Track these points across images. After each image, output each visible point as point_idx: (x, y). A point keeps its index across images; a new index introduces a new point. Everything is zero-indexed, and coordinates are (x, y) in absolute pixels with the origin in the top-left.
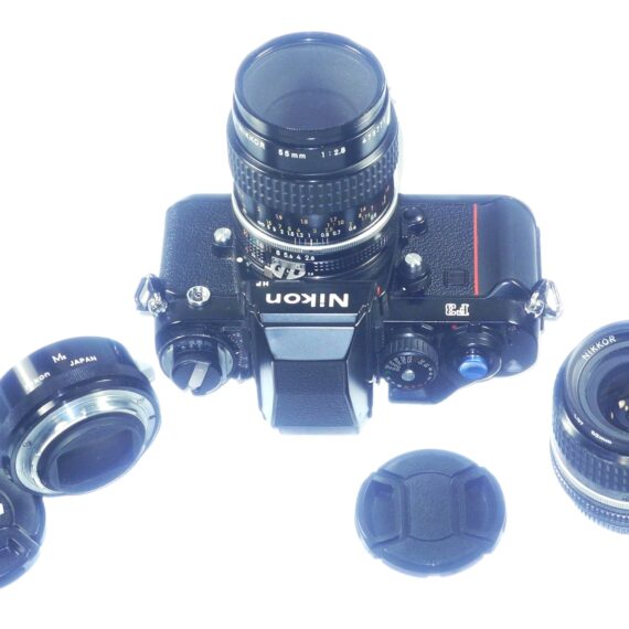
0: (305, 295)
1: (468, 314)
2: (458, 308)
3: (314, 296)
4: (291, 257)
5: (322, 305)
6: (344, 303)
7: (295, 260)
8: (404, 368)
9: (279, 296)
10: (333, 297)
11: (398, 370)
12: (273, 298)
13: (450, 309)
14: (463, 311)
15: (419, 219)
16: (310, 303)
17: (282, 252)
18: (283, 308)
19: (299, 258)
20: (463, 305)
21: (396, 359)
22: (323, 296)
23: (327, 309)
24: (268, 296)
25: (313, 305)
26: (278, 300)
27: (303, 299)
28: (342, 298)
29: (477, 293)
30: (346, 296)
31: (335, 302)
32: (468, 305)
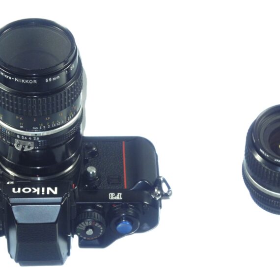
0: (33, 188)
1: (121, 198)
2: (116, 195)
3: (39, 189)
4: (26, 138)
5: (43, 194)
6: (55, 192)
7: (28, 140)
8: (87, 228)
9: (19, 189)
10: (49, 189)
11: (84, 229)
12: (16, 190)
13: (112, 196)
14: (119, 197)
15: (94, 149)
16: (36, 192)
17: (21, 136)
18: (22, 195)
19: (30, 138)
20: (118, 194)
21: (83, 223)
22: (43, 189)
23: (46, 196)
24: (14, 189)
25: (38, 193)
26: (19, 191)
27: (33, 190)
28: (54, 190)
29: (126, 187)
30: (56, 188)
31: (50, 192)
32: (121, 194)
